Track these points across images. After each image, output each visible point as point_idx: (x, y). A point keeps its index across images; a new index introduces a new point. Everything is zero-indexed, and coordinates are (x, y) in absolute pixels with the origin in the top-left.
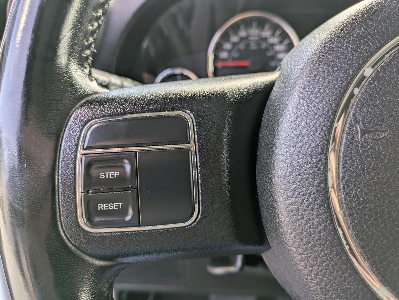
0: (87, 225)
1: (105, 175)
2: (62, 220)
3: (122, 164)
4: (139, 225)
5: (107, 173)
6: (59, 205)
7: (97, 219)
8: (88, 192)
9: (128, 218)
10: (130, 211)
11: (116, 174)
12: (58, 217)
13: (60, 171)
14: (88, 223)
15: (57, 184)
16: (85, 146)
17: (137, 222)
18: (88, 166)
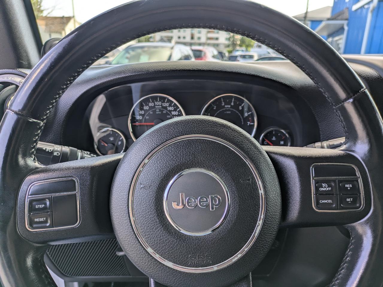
0: (30, 228)
1: (38, 206)
2: (19, 227)
3: (45, 201)
4: (53, 227)
5: (39, 206)
6: (17, 220)
7: (34, 226)
8: (30, 214)
9: (48, 225)
10: (49, 221)
11: (43, 206)
12: (17, 225)
13: (18, 206)
14: (30, 227)
15: (16, 211)
16: (30, 194)
17: (52, 226)
18: (31, 202)
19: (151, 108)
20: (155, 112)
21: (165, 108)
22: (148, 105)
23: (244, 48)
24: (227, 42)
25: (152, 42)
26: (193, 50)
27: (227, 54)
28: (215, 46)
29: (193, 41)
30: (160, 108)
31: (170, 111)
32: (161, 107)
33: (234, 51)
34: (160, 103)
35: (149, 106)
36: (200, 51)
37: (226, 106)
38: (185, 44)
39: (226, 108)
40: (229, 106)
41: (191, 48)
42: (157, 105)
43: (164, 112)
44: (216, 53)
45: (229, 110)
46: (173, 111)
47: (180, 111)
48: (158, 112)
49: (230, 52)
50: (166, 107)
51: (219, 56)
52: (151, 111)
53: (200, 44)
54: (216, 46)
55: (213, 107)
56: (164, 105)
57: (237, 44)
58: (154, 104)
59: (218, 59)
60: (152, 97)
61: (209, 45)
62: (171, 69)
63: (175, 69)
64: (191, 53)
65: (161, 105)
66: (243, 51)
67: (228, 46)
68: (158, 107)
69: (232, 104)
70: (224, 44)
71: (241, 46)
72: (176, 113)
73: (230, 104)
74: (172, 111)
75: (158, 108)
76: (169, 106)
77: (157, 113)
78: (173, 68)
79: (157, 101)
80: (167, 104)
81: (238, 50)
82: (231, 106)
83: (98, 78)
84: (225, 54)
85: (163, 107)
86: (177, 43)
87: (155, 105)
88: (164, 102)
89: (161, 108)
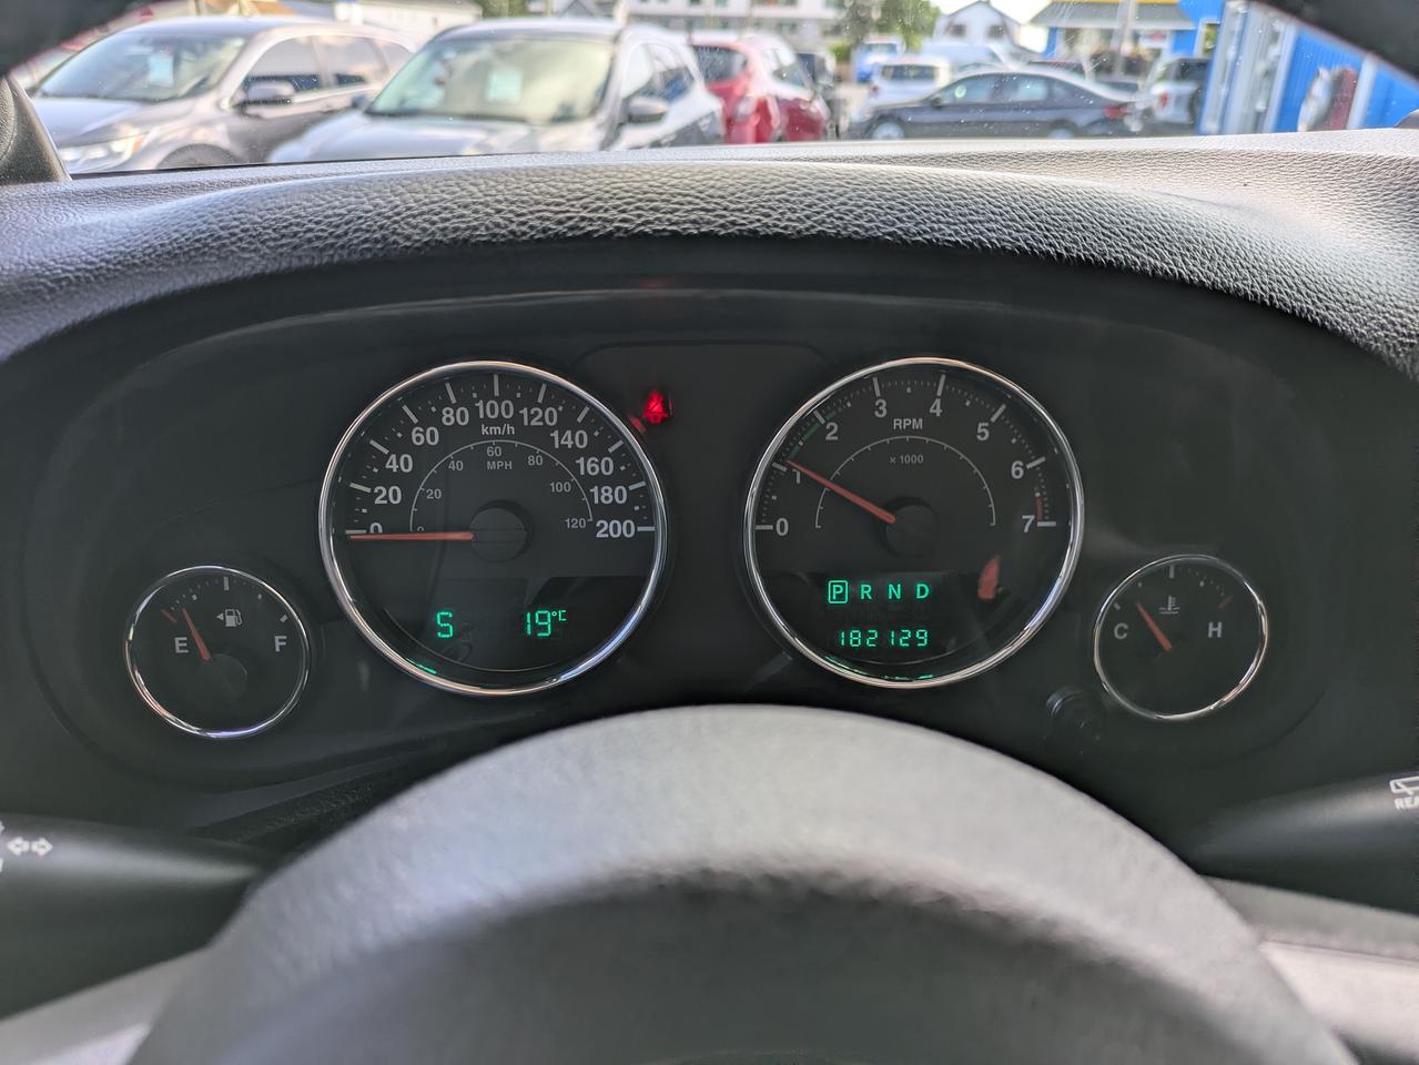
19: (450, 435)
20: (476, 459)
21: (541, 435)
22: (435, 420)
23: (895, 39)
24: (831, 14)
25: (539, 14)
26: (697, 49)
27: (831, 64)
28: (785, 28)
29: (696, 11)
30: (505, 436)
31: (570, 455)
32: (510, 429)
33: (859, 49)
34: (506, 409)
35: (441, 428)
36: (727, 51)
37: (897, 423)
38: (665, 21)
39: (899, 432)
40: (918, 424)
41: (690, 39)
42: (489, 422)
43: (531, 460)
44: (788, 58)
45: (913, 448)
46: (586, 454)
47: (626, 454)
48: (495, 458)
49: (844, 56)
50: (547, 429)
51: (801, 73)
52: (457, 457)
53: (725, 24)
54: (787, 28)
55: (823, 431)
56: (531, 417)
57: (870, 18)
58: (474, 411)
59: (798, 83)
60: (456, 378)
61: (758, 24)
62: (544, 230)
63: (571, 228)
64: (690, 60)
65: (511, 422)
66: (892, 48)
67: (836, 30)
68: (495, 429)
69: (936, 409)
70: (820, 21)
71: (883, 28)
72: (606, 466)
73: (922, 411)
74: (575, 452)
75: (498, 437)
76: (561, 428)
77: (491, 466)
78: (560, 222)
79: (487, 395)
80: (551, 416)
81: (870, 48)
82: (930, 419)
83: (51, 291)
84: (823, 61)
85: (524, 432)
86: (638, 18)
87: (476, 421)
88: (530, 402)
89: (510, 437)
